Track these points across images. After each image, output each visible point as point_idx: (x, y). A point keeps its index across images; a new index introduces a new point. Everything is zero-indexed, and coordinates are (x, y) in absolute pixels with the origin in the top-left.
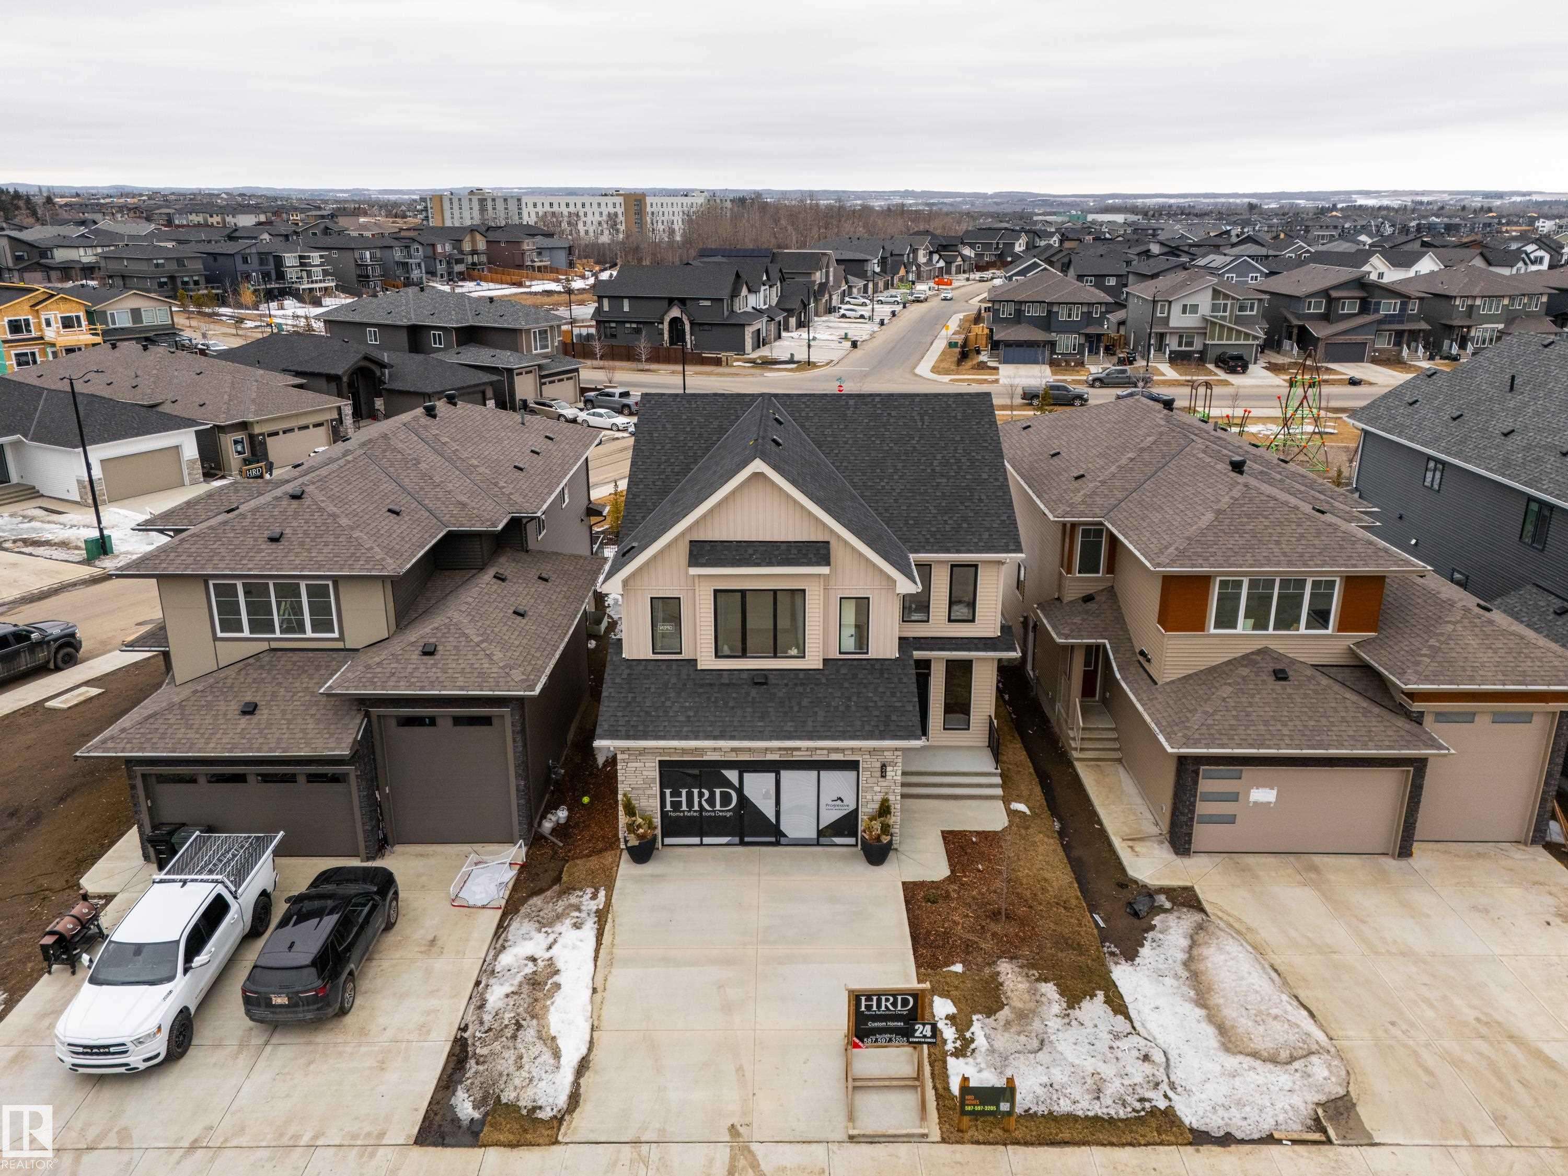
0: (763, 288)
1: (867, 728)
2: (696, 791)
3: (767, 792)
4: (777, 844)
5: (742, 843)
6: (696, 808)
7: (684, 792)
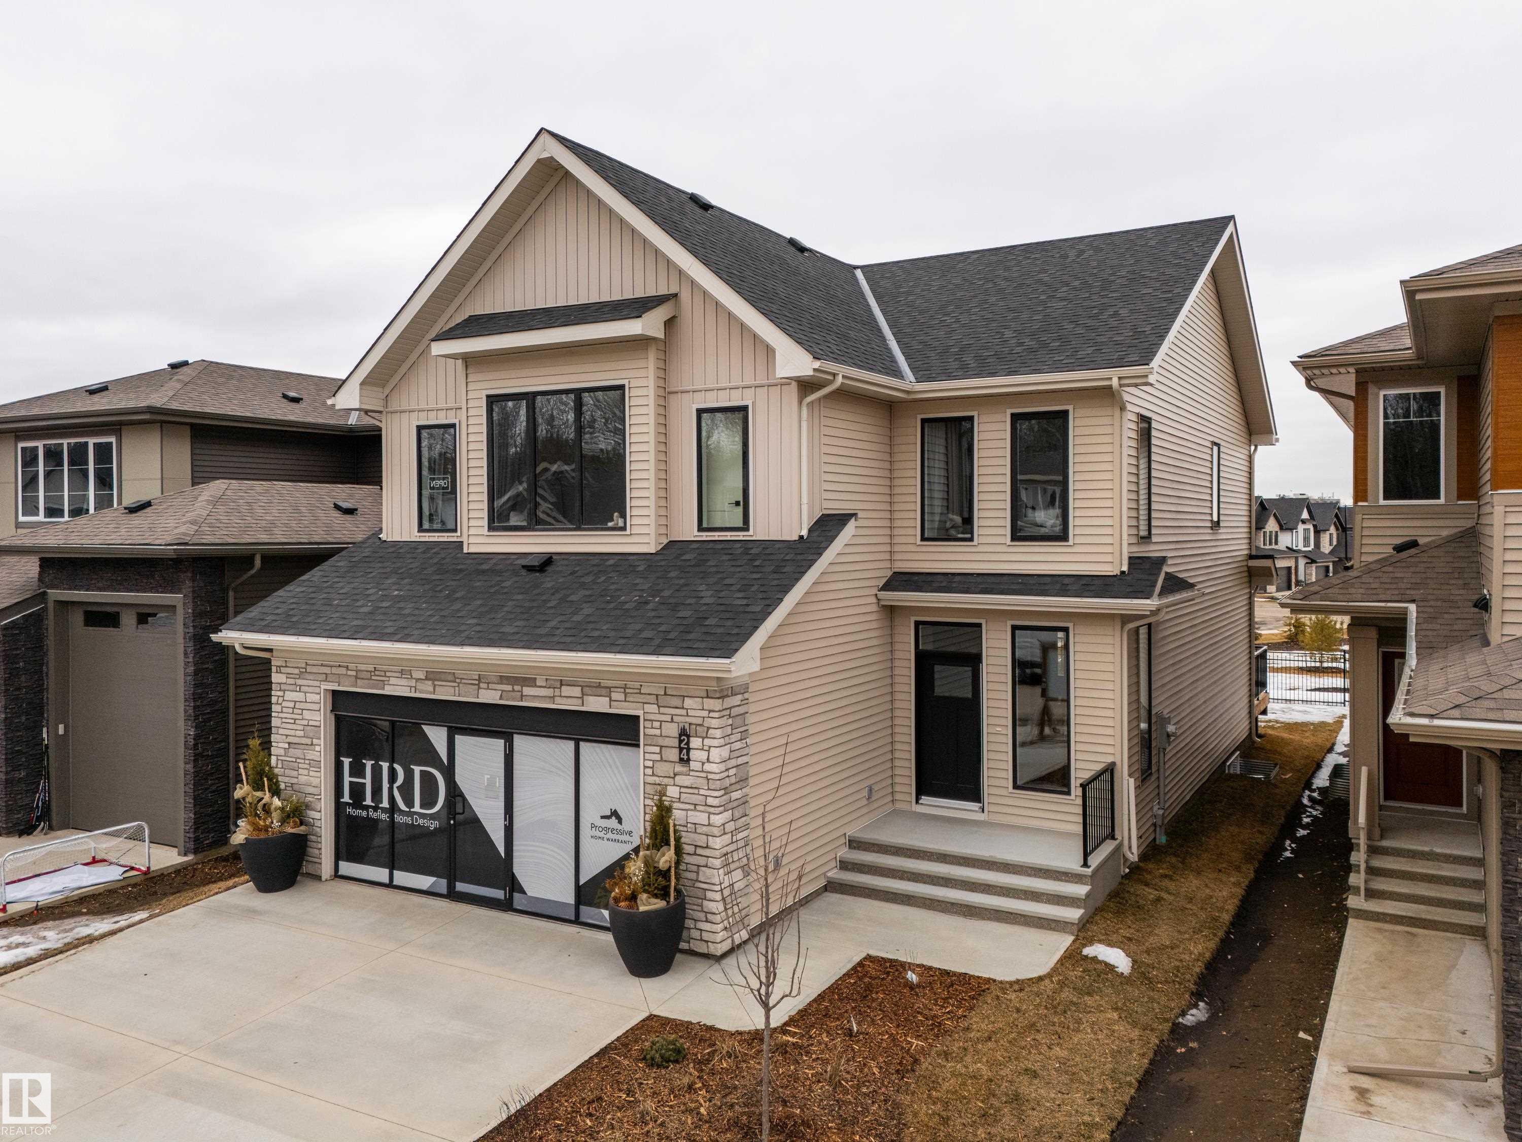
3: (491, 783)
5: (453, 895)
6: (385, 804)
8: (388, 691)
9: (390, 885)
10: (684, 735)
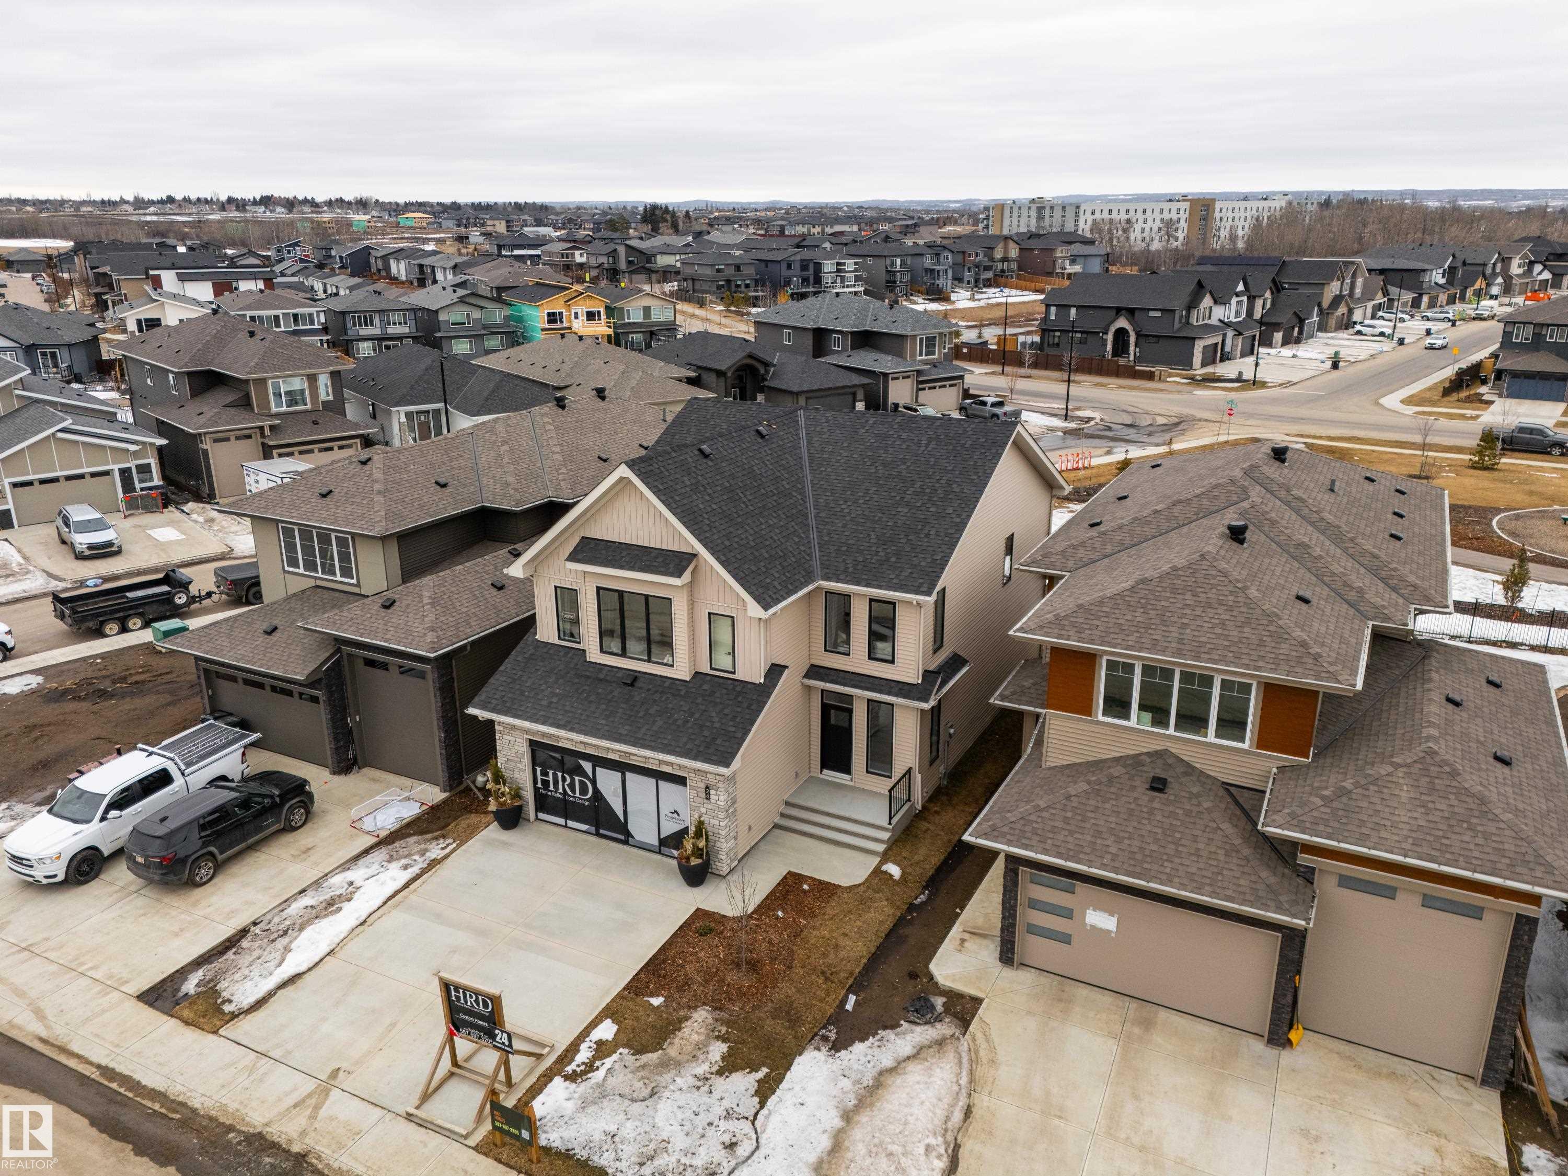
0: (1234, 300)
1: (689, 746)
2: (560, 774)
3: (616, 790)
4: (626, 842)
5: (598, 834)
6: (561, 790)
7: (551, 772)
8: (560, 744)
9: (566, 826)
10: (707, 789)
